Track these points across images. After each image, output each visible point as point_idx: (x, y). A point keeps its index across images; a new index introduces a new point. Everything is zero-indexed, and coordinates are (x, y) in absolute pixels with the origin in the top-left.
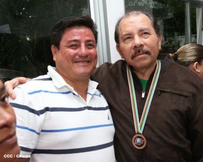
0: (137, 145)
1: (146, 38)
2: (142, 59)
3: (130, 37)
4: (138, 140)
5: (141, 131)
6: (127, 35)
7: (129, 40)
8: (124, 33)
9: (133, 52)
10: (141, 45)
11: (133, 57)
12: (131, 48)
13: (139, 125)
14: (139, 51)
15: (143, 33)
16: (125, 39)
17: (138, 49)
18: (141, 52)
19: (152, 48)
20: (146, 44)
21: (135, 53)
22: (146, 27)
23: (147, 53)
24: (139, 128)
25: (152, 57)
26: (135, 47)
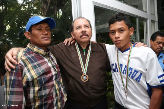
2: (85, 38)
3: (80, 27)
4: (84, 77)
5: (85, 73)
6: (78, 26)
7: (79, 29)
9: (81, 34)
10: (85, 32)
11: (81, 37)
13: (84, 69)
14: (84, 34)
15: (86, 26)
16: (77, 28)
17: (84, 33)
20: (87, 31)
21: (82, 35)
22: (87, 24)
23: (87, 35)
24: (85, 71)
25: (89, 38)
26: (82, 32)
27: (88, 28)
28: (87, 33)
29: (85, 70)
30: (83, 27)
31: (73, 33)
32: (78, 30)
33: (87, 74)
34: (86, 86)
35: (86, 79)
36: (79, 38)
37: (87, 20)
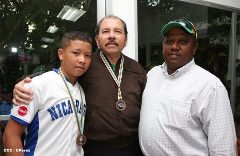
3: (107, 31)
7: (106, 33)
8: (105, 28)
9: (107, 41)
10: (114, 38)
11: (107, 45)
12: (107, 38)
14: (112, 42)
15: (116, 31)
17: (112, 39)
20: (117, 38)
22: (120, 28)
23: (117, 44)
25: (119, 48)
26: (110, 38)
27: (119, 33)
28: (117, 41)
30: (112, 31)
31: (97, 37)
32: (104, 34)
36: (104, 46)
37: (122, 21)
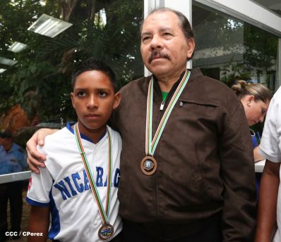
0: (146, 170)
1: (167, 40)
3: (150, 36)
4: (148, 164)
5: (152, 154)
6: (146, 33)
7: (148, 40)
9: (150, 53)
11: (150, 61)
13: (151, 144)
14: (156, 54)
15: (165, 33)
16: (144, 39)
17: (155, 50)
18: (158, 55)
19: (173, 52)
20: (166, 46)
21: (152, 56)
23: (167, 57)
25: (172, 63)
26: (152, 48)
27: (168, 37)
28: (164, 51)
29: (151, 146)
32: (145, 43)
33: (156, 156)
34: (150, 189)
35: (152, 170)
